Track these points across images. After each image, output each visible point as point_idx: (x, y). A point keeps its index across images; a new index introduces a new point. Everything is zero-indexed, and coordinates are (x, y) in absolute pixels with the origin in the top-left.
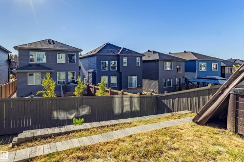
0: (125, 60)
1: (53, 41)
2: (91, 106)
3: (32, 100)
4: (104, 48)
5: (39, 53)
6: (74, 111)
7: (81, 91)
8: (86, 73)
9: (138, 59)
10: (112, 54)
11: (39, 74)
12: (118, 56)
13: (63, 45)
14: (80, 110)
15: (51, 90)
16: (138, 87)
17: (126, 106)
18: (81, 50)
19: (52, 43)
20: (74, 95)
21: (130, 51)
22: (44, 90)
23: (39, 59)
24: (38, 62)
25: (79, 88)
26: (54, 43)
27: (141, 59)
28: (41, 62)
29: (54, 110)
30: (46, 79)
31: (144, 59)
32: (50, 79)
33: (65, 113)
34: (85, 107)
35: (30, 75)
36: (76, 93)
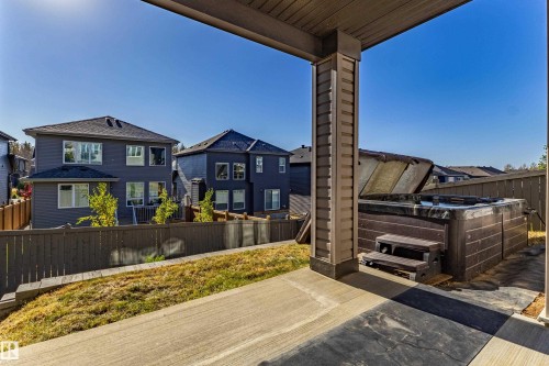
0: (259, 160)
1: (117, 121)
2: (184, 239)
3: (69, 232)
4: (223, 138)
5: (87, 144)
6: (152, 249)
7: (167, 214)
8: (187, 184)
9: (282, 162)
10: (235, 150)
11: (85, 187)
12: (247, 154)
13: (139, 131)
14: (165, 247)
15: (108, 214)
16: (282, 208)
17: (247, 237)
18: (177, 142)
19: (114, 124)
20: (154, 222)
21: (268, 146)
22: (94, 214)
23: (85, 156)
24: (84, 162)
25: (164, 209)
26: (120, 126)
27: (288, 160)
28: (90, 162)
29: (114, 249)
30: (99, 194)
31: (292, 160)
32: (106, 194)
33: (135, 254)
34: (173, 242)
35: (63, 188)
36: (157, 219)
